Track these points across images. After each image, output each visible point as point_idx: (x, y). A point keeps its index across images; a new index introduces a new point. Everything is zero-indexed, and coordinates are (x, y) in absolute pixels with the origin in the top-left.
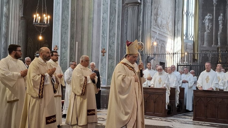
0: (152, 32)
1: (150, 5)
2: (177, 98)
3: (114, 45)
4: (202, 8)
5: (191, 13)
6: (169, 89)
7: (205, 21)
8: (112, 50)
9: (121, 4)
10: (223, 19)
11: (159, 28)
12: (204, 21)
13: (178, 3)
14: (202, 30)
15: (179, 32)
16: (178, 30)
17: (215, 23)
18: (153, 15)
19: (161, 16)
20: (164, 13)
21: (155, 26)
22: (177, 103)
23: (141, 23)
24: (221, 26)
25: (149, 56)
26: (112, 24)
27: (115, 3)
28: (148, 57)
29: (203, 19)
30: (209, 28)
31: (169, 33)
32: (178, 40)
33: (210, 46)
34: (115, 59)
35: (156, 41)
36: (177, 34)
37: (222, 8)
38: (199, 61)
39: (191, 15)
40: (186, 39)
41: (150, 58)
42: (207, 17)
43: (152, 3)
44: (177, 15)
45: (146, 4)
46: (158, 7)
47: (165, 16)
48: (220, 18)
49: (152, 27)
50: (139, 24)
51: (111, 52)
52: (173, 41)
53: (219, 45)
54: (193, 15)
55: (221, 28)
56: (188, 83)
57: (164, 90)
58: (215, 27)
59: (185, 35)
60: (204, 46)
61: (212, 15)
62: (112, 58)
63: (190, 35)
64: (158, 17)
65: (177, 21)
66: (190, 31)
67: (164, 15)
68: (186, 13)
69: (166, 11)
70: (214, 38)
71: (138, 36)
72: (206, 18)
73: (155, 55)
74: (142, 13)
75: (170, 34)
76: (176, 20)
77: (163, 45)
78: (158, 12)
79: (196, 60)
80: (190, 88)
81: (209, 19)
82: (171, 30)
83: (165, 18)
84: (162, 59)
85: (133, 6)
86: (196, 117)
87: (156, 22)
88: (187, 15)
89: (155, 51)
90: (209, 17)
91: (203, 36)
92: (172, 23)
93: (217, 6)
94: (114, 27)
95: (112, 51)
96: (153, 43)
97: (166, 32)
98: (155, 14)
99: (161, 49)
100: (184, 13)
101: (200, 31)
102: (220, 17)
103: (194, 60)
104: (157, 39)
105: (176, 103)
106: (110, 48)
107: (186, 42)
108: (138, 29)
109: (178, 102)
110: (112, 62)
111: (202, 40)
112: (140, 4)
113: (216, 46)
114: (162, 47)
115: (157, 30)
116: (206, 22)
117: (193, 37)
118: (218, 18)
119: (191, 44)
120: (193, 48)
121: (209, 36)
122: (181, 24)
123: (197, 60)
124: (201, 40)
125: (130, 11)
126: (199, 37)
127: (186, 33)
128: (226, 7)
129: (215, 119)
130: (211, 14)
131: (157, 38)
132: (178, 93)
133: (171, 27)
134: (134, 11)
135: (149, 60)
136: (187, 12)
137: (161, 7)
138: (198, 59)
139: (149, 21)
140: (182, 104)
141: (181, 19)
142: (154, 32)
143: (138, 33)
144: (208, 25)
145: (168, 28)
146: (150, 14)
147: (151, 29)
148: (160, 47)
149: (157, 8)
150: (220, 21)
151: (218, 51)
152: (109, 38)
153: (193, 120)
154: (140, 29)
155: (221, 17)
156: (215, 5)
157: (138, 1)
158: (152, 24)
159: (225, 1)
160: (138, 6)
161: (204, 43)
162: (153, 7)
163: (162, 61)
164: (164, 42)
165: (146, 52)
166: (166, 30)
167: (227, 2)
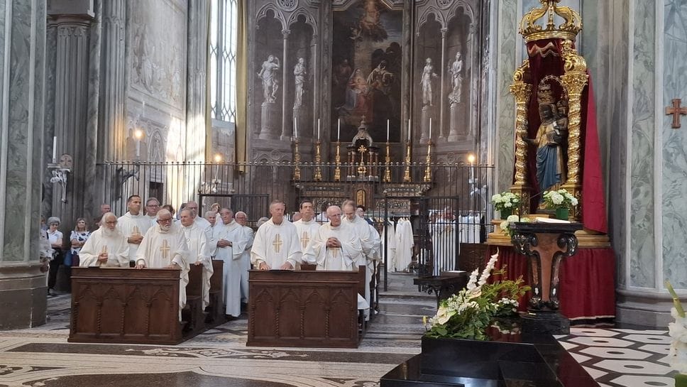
0: (128, 101)
1: (123, 26)
2: (206, 288)
3: (23, 143)
4: (256, 41)
5: (228, 50)
6: (186, 268)
7: (262, 74)
8: (17, 159)
9: (43, 25)
10: (305, 73)
11: (147, 89)
12: (260, 75)
13: (196, 23)
14: (257, 98)
15: (198, 100)
16: (195, 95)
17: (286, 82)
18: (130, 54)
19: (152, 56)
20: (161, 49)
21: (136, 85)
22: (206, 303)
23: (98, 76)
24: (299, 90)
25: (122, 168)
26: (19, 85)
27: (27, 25)
28: (118, 171)
29: (259, 68)
30: (273, 94)
31: (172, 103)
32: (198, 121)
33: (274, 138)
34: (29, 186)
35: (138, 125)
36: (195, 106)
37: (302, 44)
38: (247, 176)
39: (228, 56)
40: (216, 119)
41: (124, 174)
42: (268, 64)
43: (127, 20)
44: (192, 56)
45: (110, 23)
46: (145, 31)
47: (163, 56)
48: (299, 69)
49: (129, 87)
50: (90, 77)
51: (16, 165)
52: (184, 123)
53: (295, 135)
54: (233, 57)
55: (299, 94)
56: (231, 246)
57: (175, 273)
58: (286, 92)
59: (213, 109)
60: (260, 138)
61: (280, 59)
62: (17, 183)
63: (227, 108)
64: (144, 58)
65: (194, 72)
66: (227, 97)
67: (160, 56)
68: (216, 50)
69: (165, 44)
70: (285, 119)
71: (89, 110)
72: (265, 67)
73: (138, 166)
74: (99, 47)
75: (175, 106)
76: (192, 68)
77: (158, 135)
78: (143, 46)
79: (240, 174)
80: (235, 259)
81: (272, 70)
82: (177, 94)
83: (163, 63)
85: (72, 26)
86: (256, 338)
87: (139, 73)
88: (219, 56)
89: (138, 155)
90: (273, 63)
91: (257, 113)
92: (181, 77)
93: (289, 39)
94: (24, 94)
95: (17, 162)
97: (166, 101)
98: (135, 49)
99: (154, 146)
100: (211, 50)
101: (252, 100)
102: (297, 67)
103: (237, 174)
104: (142, 120)
105: (204, 303)
106: (11, 153)
107: (217, 127)
108: (89, 90)
109: (207, 299)
110: (18, 195)
111: (255, 124)
112: (94, 20)
113: (288, 137)
114: (156, 141)
115: (143, 95)
116: (264, 77)
117: (233, 114)
118: (294, 70)
119: (228, 132)
120: (233, 142)
121: (273, 113)
122: (205, 78)
123: (243, 174)
124: (255, 121)
125: (64, 38)
126: (249, 114)
127: (217, 102)
128: (310, 43)
129: (298, 338)
130: (276, 58)
131: (141, 116)
132: (209, 275)
133: (179, 88)
134: (75, 39)
135: (121, 180)
136: (218, 47)
137: (151, 32)
138: (247, 172)
139: (120, 72)
140: (217, 301)
141: (203, 68)
142: (133, 99)
143: (89, 104)
144: (269, 83)
145: (170, 88)
146: (123, 52)
147: (126, 92)
148: (149, 141)
149: (140, 34)
150: (297, 77)
151: (293, 152)
152: (9, 126)
153: (247, 345)
154: (93, 93)
155: (301, 67)
156: (285, 36)
157: (89, 13)
158: (129, 78)
159: (309, 29)
160: (89, 26)
161: (260, 129)
162: (130, 31)
163: (153, 180)
164: (160, 126)
165: (111, 157)
166: (165, 96)
167: (315, 32)
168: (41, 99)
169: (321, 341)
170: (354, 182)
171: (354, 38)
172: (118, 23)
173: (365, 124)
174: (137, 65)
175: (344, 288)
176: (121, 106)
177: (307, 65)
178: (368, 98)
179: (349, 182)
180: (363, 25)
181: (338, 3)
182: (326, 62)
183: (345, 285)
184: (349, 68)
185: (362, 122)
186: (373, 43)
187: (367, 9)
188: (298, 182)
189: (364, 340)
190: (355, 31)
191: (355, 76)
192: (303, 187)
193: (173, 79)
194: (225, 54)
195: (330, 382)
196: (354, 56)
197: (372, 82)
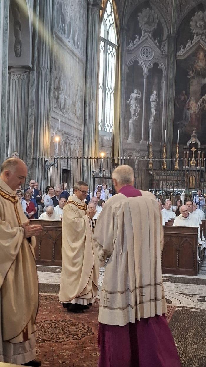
0: (51, 119)
1: (49, 73)
4: (127, 80)
5: (109, 87)
7: (130, 101)
10: (157, 100)
11: (62, 112)
12: (128, 102)
13: (90, 70)
14: (126, 116)
15: (91, 118)
16: (89, 115)
17: (145, 106)
18: (52, 90)
19: (65, 91)
20: (70, 86)
21: (55, 109)
23: (34, 103)
24: (153, 111)
25: (48, 160)
28: (45, 162)
29: (128, 98)
30: (136, 114)
31: (76, 120)
33: (137, 142)
35: (56, 133)
36: (89, 122)
37: (156, 81)
39: (109, 90)
40: (101, 130)
41: (49, 164)
42: (133, 95)
43: (51, 69)
44: (88, 91)
45: (41, 70)
46: (61, 75)
47: (71, 91)
48: (153, 97)
49: (51, 111)
50: (30, 105)
53: (150, 140)
54: (112, 91)
55: (153, 114)
58: (144, 113)
59: (100, 124)
60: (128, 142)
61: (141, 92)
63: (108, 124)
64: (60, 92)
65: (89, 101)
66: (108, 117)
67: (69, 91)
68: (102, 87)
69: (72, 83)
70: (144, 130)
71: (29, 125)
72: (132, 97)
73: (57, 159)
74: (35, 86)
75: (77, 122)
76: (87, 98)
77: (67, 140)
78: (60, 85)
79: (115, 165)
81: (136, 99)
83: (71, 96)
84: (66, 164)
85: (19, 73)
87: (57, 102)
88: (104, 90)
90: (137, 94)
91: (126, 126)
92: (81, 104)
93: (148, 78)
96: (52, 137)
97: (72, 119)
98: (55, 87)
99: (65, 147)
100: (99, 87)
101: (123, 117)
102: (152, 97)
104: (58, 131)
107: (102, 135)
108: (29, 113)
111: (125, 133)
112: (32, 69)
113: (145, 142)
114: (66, 144)
115: (59, 115)
116: (131, 103)
117: (111, 127)
118: (150, 98)
119: (108, 138)
120: (111, 145)
121: (136, 126)
122: (95, 105)
124: (124, 131)
125: (14, 80)
126: (121, 127)
127: (102, 120)
128: (161, 82)
130: (139, 91)
131: (58, 129)
133: (80, 111)
134: (21, 81)
135: (47, 167)
136: (103, 84)
137: (64, 76)
139: (47, 101)
141: (95, 98)
142: (54, 118)
143: (29, 121)
144: (134, 107)
145: (75, 111)
146: (48, 89)
147: (50, 114)
148: (62, 144)
150: (152, 103)
151: (149, 151)
154: (31, 115)
155: (155, 96)
156: (145, 76)
157: (29, 65)
158: (52, 105)
159: (161, 71)
160: (29, 73)
161: (128, 136)
162: (53, 76)
163: (66, 168)
164: (69, 135)
165: (42, 153)
166: (71, 116)
167: (164, 73)
168: (5, 118)
169: (173, 270)
170: (187, 171)
171: (189, 77)
172: (45, 71)
173: (195, 133)
174: (57, 96)
175: (189, 237)
176: (47, 122)
177: (159, 95)
178: (198, 116)
179: (184, 171)
180: (196, 69)
181: (180, 55)
182: (171, 93)
183: (190, 236)
184: (186, 96)
185: (194, 131)
186: (202, 80)
187: (199, 57)
188: (151, 170)
189: (201, 271)
190: (191, 72)
191: (190, 101)
192: (154, 173)
193: (77, 105)
194: (107, 89)
195: (183, 295)
196: (190, 88)
197: (201, 105)
